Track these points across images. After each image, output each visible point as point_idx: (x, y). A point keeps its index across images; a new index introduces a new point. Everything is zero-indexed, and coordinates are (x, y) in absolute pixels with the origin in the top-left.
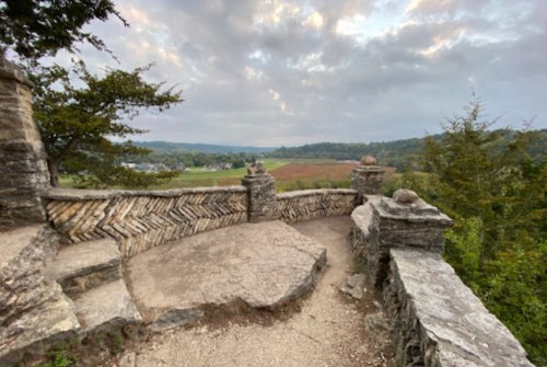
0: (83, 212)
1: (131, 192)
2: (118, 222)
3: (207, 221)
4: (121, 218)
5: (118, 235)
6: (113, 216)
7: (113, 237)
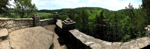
0: (2, 23)
1: (11, 19)
2: (8, 25)
3: (25, 26)
4: (9, 24)
5: (8, 28)
6: (7, 24)
7: (7, 28)
